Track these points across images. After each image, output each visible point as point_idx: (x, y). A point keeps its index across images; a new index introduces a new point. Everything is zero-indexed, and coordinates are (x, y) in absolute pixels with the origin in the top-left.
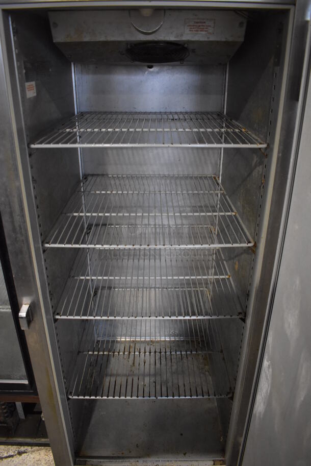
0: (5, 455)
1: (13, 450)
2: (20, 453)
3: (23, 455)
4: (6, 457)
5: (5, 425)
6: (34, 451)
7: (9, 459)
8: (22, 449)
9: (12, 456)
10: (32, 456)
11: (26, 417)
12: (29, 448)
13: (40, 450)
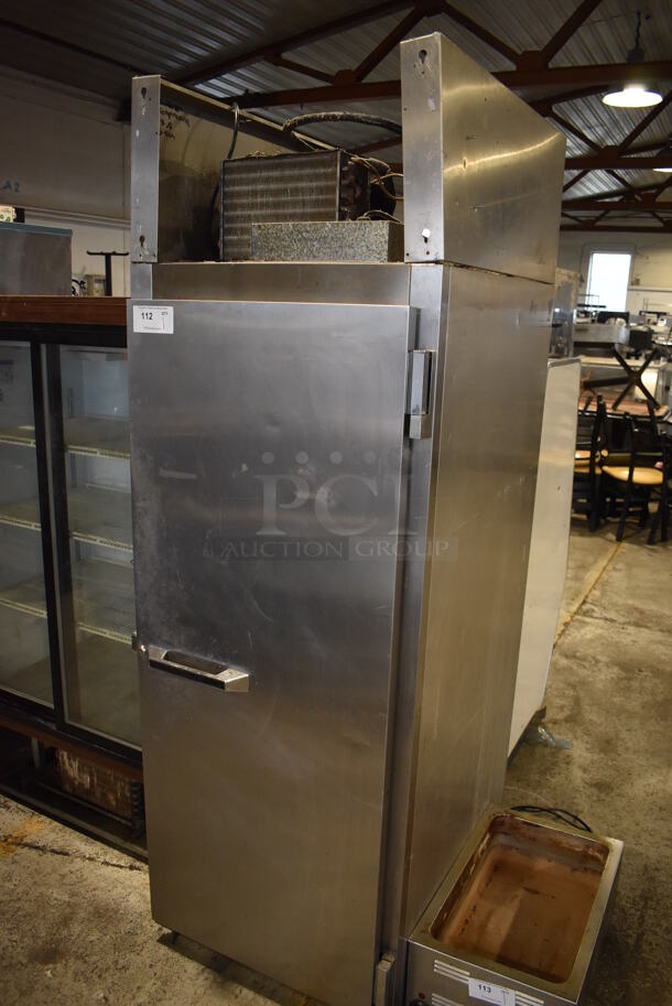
0: (114, 862)
1: (126, 860)
2: (132, 868)
3: (135, 871)
4: (114, 865)
5: (130, 824)
7: (117, 869)
8: (138, 864)
9: (121, 867)
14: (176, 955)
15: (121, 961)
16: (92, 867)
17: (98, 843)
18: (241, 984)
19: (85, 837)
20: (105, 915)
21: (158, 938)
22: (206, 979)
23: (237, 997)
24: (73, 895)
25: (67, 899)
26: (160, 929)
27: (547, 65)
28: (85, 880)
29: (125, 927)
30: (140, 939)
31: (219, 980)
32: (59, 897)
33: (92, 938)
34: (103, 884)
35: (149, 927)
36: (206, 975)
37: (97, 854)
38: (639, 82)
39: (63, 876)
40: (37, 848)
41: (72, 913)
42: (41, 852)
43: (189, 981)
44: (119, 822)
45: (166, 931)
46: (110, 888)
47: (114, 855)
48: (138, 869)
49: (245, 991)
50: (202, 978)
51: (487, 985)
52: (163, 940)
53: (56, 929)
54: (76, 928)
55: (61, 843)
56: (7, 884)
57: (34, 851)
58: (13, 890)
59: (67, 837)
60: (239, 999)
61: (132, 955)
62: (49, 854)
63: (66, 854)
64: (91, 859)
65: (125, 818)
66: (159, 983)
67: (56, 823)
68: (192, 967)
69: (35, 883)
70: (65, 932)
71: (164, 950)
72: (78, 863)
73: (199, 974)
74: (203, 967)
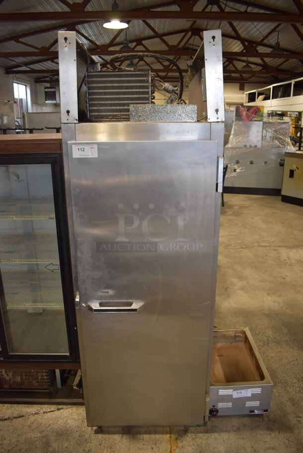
0: (49, 410)
1: (53, 407)
2: (59, 409)
3: (61, 410)
4: (50, 412)
5: (49, 391)
6: (68, 408)
7: (52, 413)
8: (60, 407)
9: (54, 411)
10: (67, 411)
11: (62, 386)
12: (65, 406)
13: (73, 407)
14: (107, 435)
15: (86, 449)
16: (40, 417)
17: (34, 405)
18: (141, 434)
19: (26, 405)
20: (63, 434)
21: (94, 432)
22: (126, 439)
23: (143, 439)
24: (41, 432)
25: (40, 435)
26: (92, 429)
27: (84, 10)
28: (42, 423)
29: (76, 435)
30: (87, 436)
31: (131, 436)
32: (36, 436)
33: (66, 446)
34: (51, 422)
35: (86, 430)
36: (125, 437)
37: (38, 410)
38: (118, 19)
39: (30, 426)
40: (6, 419)
41: (48, 440)
42: (10, 421)
43: (120, 443)
44: (42, 392)
45: (95, 428)
46: (56, 422)
47: (46, 408)
48: (62, 409)
49: (145, 436)
50: (124, 439)
51: (239, 391)
52: (97, 432)
53: (46, 450)
54: (55, 445)
55: (17, 412)
56: (6, 441)
57: (6, 421)
58: (10, 443)
59: (17, 409)
60: (145, 440)
61: (88, 444)
62: (15, 420)
63: (23, 416)
64: (37, 414)
65: (45, 389)
66: (109, 450)
67: (6, 405)
68: (117, 437)
69: (18, 435)
70: (51, 449)
71: (100, 436)
72: (32, 418)
73: (122, 438)
74: (121, 435)
